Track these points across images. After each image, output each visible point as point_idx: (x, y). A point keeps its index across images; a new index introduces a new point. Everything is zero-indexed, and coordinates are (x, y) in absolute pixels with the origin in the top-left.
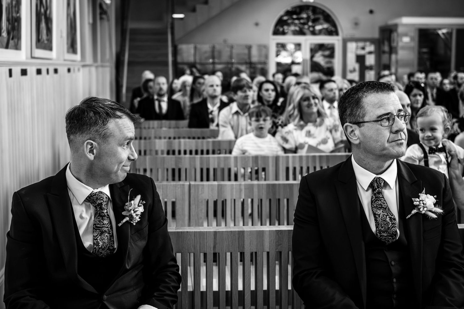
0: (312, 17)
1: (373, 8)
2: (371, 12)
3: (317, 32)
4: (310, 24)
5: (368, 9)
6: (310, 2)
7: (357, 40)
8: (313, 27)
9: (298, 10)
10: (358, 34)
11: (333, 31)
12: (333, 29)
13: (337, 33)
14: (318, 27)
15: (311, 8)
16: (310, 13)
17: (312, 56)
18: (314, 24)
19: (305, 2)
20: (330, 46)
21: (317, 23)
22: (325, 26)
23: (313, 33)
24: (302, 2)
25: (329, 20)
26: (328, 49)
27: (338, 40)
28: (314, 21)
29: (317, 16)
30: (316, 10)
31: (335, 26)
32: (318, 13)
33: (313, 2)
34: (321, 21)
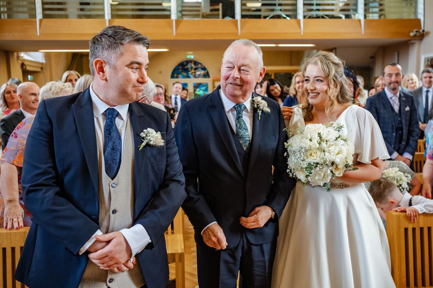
0: (194, 67)
3: (197, 76)
4: (193, 71)
6: (191, 59)
8: (195, 73)
9: (185, 63)
11: (207, 75)
13: (209, 77)
14: (198, 73)
15: (193, 62)
16: (193, 65)
17: (195, 91)
18: (195, 71)
19: (189, 59)
20: (205, 84)
21: (197, 70)
22: (202, 72)
23: (195, 77)
24: (187, 59)
25: (204, 69)
26: (204, 86)
27: (210, 80)
28: (195, 69)
29: (197, 67)
30: (196, 63)
31: (208, 73)
32: (198, 65)
33: (194, 59)
34: (200, 69)
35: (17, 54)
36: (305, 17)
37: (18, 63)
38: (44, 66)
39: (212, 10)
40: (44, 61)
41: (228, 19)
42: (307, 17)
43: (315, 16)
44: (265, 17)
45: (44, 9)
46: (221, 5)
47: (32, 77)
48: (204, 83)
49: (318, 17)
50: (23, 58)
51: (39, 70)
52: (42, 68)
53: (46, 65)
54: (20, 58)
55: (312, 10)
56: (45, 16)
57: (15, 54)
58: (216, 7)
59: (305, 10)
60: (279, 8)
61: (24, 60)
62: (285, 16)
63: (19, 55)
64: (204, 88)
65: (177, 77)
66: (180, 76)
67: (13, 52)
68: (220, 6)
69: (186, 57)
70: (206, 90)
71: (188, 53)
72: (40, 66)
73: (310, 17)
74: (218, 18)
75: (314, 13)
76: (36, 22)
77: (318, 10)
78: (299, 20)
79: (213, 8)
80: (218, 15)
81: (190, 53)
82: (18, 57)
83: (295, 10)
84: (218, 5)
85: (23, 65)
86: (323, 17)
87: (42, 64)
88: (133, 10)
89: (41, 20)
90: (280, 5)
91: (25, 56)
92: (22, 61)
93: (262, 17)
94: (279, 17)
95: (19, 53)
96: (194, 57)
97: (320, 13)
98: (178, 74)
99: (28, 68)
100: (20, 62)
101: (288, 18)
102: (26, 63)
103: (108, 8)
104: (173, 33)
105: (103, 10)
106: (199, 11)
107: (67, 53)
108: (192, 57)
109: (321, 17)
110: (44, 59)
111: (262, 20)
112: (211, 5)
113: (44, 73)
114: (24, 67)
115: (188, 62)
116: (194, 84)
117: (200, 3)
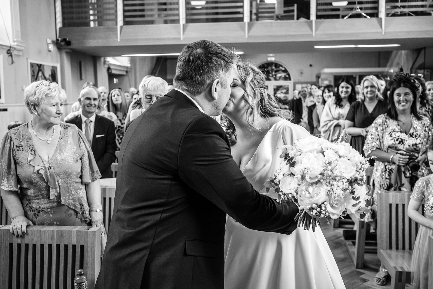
0: (275, 69)
1: (312, 64)
2: (311, 66)
3: (278, 78)
4: (274, 73)
5: (309, 65)
6: (272, 61)
7: (302, 83)
8: (275, 75)
9: (266, 66)
10: (303, 79)
11: (288, 78)
12: (287, 76)
13: (290, 79)
14: (279, 75)
15: (274, 65)
16: (274, 68)
17: (275, 93)
18: (276, 74)
19: (270, 61)
20: (286, 87)
21: (278, 73)
22: (283, 75)
23: (276, 79)
24: (268, 61)
25: (285, 71)
26: (285, 89)
27: (291, 83)
28: (276, 71)
29: (278, 69)
30: (277, 65)
31: (289, 75)
32: (279, 67)
33: (274, 61)
34: (280, 72)
35: (104, 59)
36: (387, 15)
37: (104, 67)
38: (129, 70)
39: (285, 12)
40: (129, 65)
41: (302, 20)
42: (390, 15)
43: (399, 13)
44: (343, 17)
45: (125, 17)
46: (296, 5)
47: (117, 80)
48: (284, 86)
49: (403, 14)
50: (109, 63)
51: (124, 73)
52: (127, 72)
53: (131, 68)
54: (107, 63)
55: (396, 7)
56: (126, 23)
57: (102, 59)
58: (291, 8)
59: (388, 7)
60: (358, 6)
61: (110, 64)
62: (365, 15)
63: (106, 60)
64: (284, 91)
67: (100, 57)
68: (295, 7)
69: (267, 59)
70: (287, 92)
71: (269, 55)
72: (125, 69)
73: (394, 15)
74: (293, 19)
75: (398, 10)
76: (117, 28)
77: (404, 7)
78: (381, 19)
79: (286, 9)
80: (293, 16)
81: (271, 55)
82: (105, 62)
83: (377, 8)
84: (293, 6)
85: (109, 69)
86: (409, 15)
87: (127, 67)
88: (207, 14)
89: (121, 27)
90: (360, 3)
91: (111, 60)
92: (108, 65)
93: (341, 17)
94: (359, 16)
95: (106, 58)
96: (275, 59)
97: (406, 10)
99: (114, 72)
100: (106, 66)
101: (368, 17)
102: (111, 67)
103: (183, 14)
104: (245, 36)
105: (178, 15)
106: (273, 12)
107: (152, 57)
108: (273, 59)
109: (407, 14)
110: (129, 63)
111: (340, 20)
112: (285, 6)
113: (128, 76)
114: (110, 71)
115: (269, 64)
116: (274, 86)
117: (274, 4)
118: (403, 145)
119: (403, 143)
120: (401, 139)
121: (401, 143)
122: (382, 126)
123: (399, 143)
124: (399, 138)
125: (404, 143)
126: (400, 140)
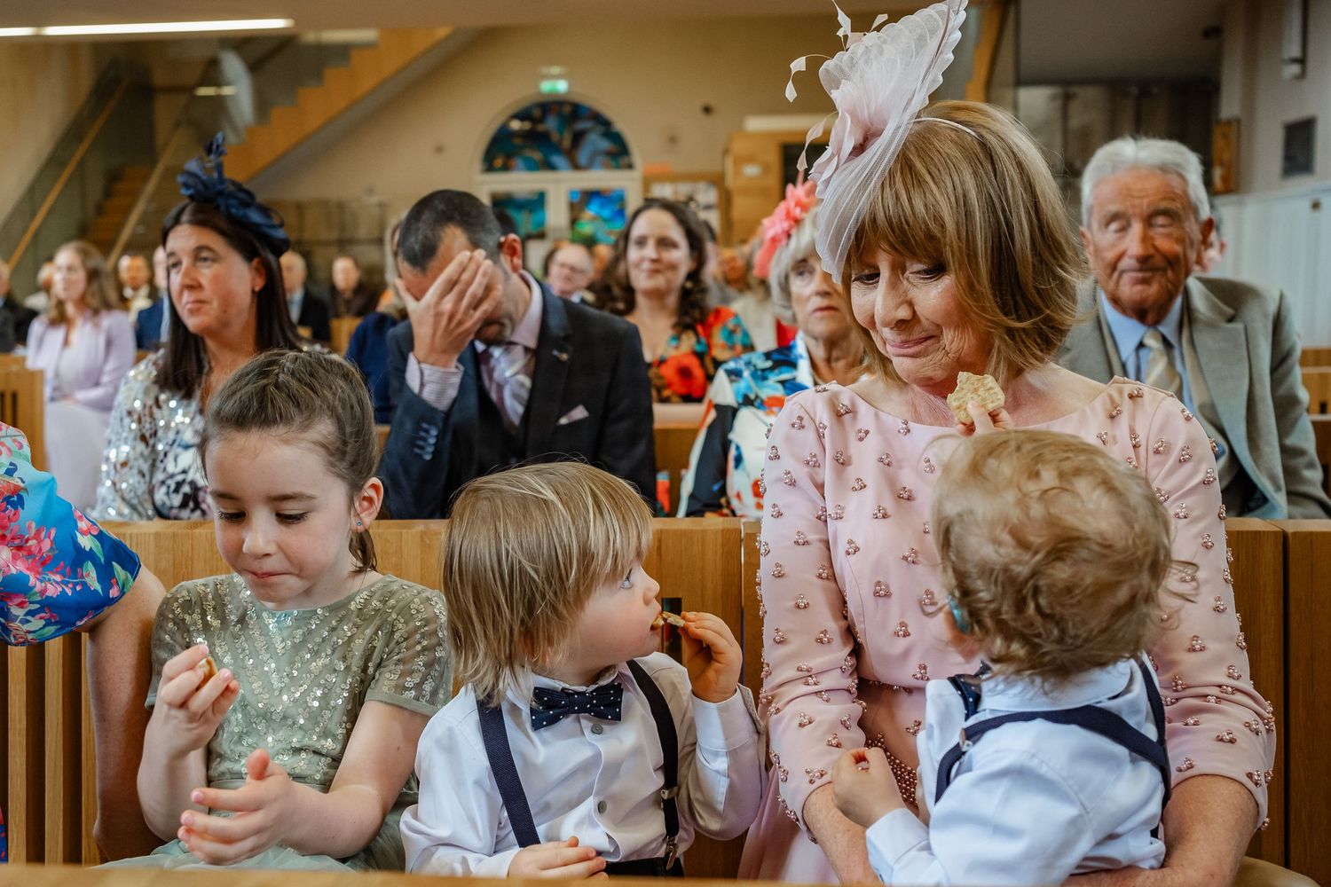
1: (712, 102)
2: (707, 110)
3: (583, 162)
5: (699, 104)
6: (557, 94)
7: (674, 178)
9: (537, 113)
10: (677, 163)
11: (619, 153)
13: (628, 164)
14: (586, 151)
15: (568, 108)
17: (574, 221)
18: (575, 143)
19: (550, 95)
20: (613, 194)
22: (602, 146)
23: (575, 164)
24: (540, 94)
25: (609, 132)
26: (611, 201)
27: (632, 179)
28: (575, 136)
29: (581, 126)
30: (577, 110)
31: (623, 146)
32: (584, 119)
33: (569, 93)
34: (591, 136)
48: (610, 191)
64: (609, 211)
65: (506, 168)
66: (518, 162)
69: (539, 88)
70: (619, 215)
71: (545, 70)
81: (556, 70)
96: (570, 85)
98: (509, 156)
108: (561, 86)
115: (549, 106)
116: (572, 193)
118: (198, 513)
119: (197, 506)
120: (193, 484)
121: (191, 505)
122: (139, 421)
123: (184, 505)
124: (184, 481)
125: (204, 506)
126: (186, 489)
